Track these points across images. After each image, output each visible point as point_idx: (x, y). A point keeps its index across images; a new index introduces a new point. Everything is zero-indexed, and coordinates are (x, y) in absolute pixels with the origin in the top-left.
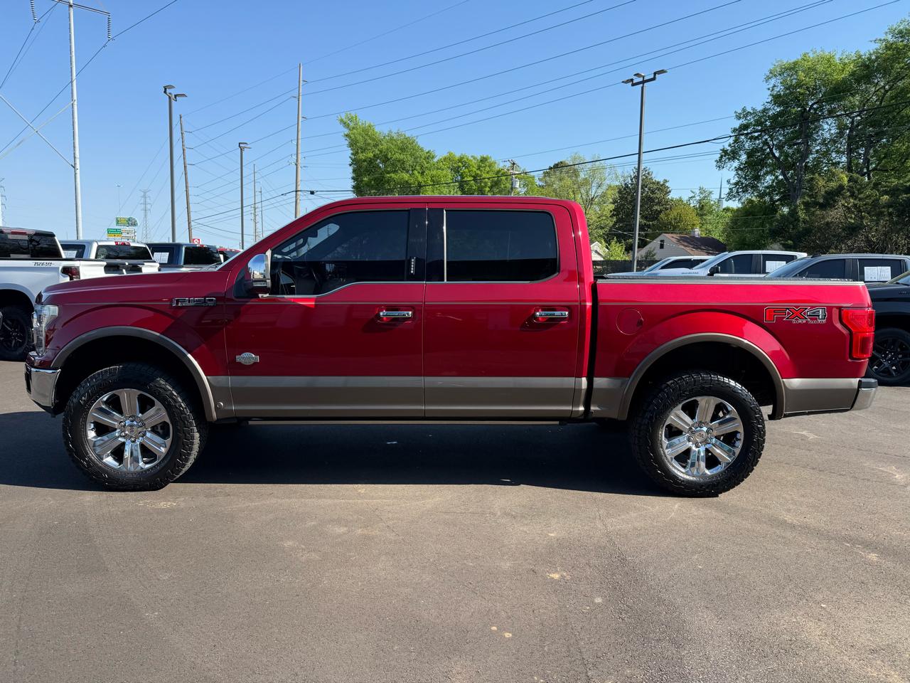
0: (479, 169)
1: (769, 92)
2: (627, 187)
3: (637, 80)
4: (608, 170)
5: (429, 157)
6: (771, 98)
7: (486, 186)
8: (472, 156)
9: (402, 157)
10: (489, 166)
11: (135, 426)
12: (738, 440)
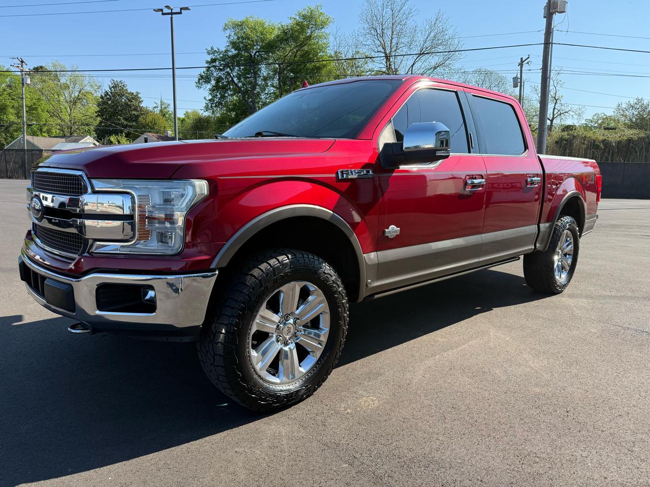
1: (227, 39)
3: (166, 11)
4: (87, 78)
6: (228, 44)
11: (292, 325)
12: (569, 254)
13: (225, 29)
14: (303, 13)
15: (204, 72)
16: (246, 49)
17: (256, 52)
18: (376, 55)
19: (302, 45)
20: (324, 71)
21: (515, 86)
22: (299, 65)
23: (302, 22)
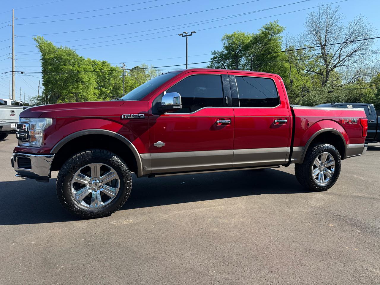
0: (102, 66)
1: (223, 45)
3: (184, 34)
5: (82, 59)
6: (224, 48)
7: (106, 74)
8: (98, 61)
9: (68, 58)
10: (107, 65)
11: (98, 182)
12: (332, 168)
13: (222, 40)
14: (267, 26)
15: (210, 65)
16: (233, 50)
17: (239, 51)
18: (316, 46)
19: (265, 45)
22: (263, 56)
23: (266, 32)
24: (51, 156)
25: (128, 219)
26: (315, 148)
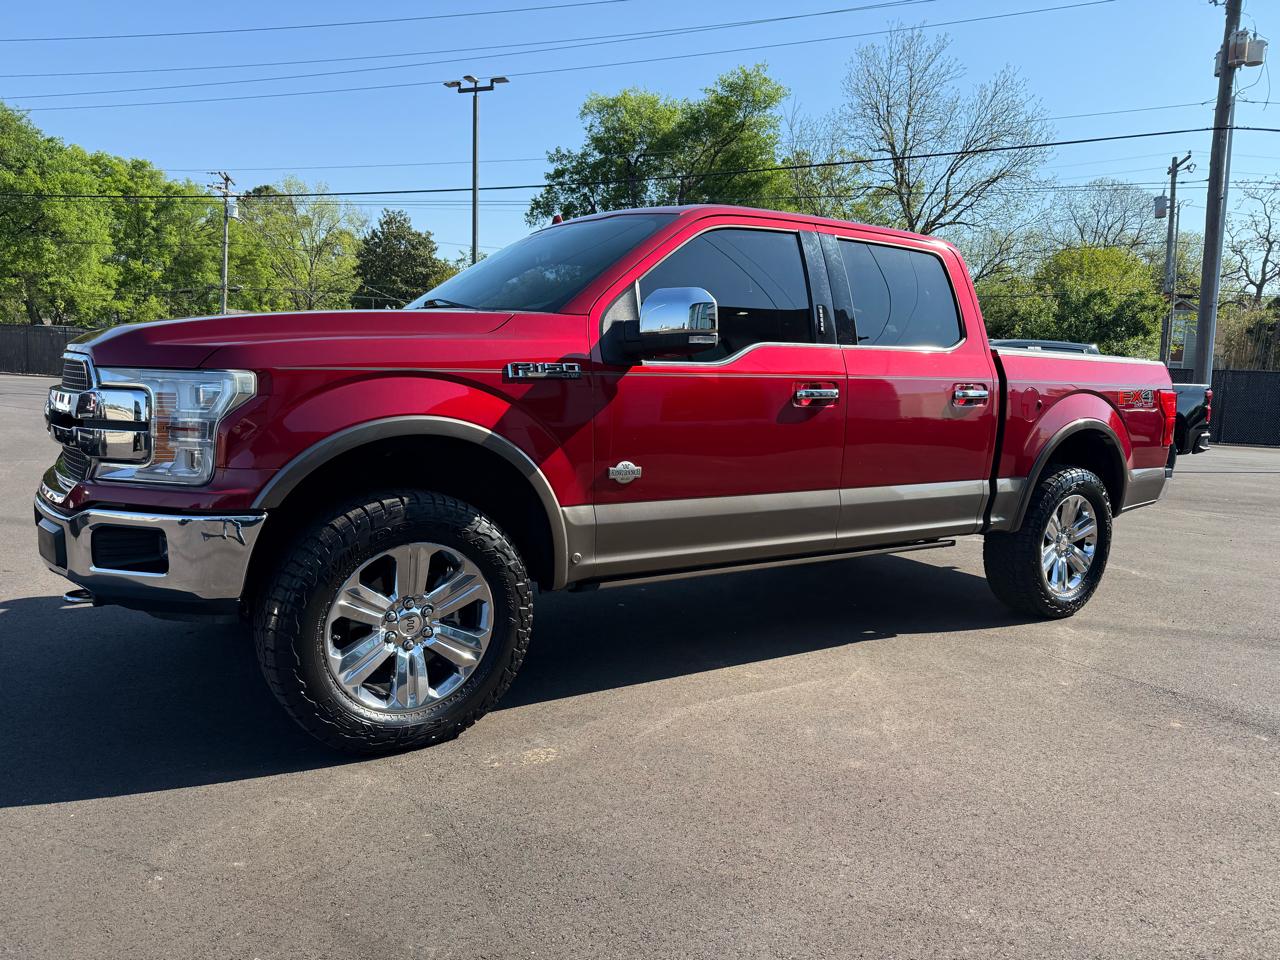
0: (132, 177)
1: (586, 132)
2: (376, 235)
3: (466, 84)
4: (343, 208)
5: (52, 147)
6: (588, 142)
7: (146, 209)
8: (116, 158)
10: (151, 178)
11: (417, 616)
12: (1089, 544)
13: (583, 114)
14: (730, 80)
15: (541, 196)
16: (621, 150)
17: (638, 157)
18: (876, 155)
19: (726, 141)
20: (765, 191)
21: (1160, 215)
22: (719, 179)
23: (727, 98)
24: (252, 518)
25: (537, 746)
26: (1049, 480)
